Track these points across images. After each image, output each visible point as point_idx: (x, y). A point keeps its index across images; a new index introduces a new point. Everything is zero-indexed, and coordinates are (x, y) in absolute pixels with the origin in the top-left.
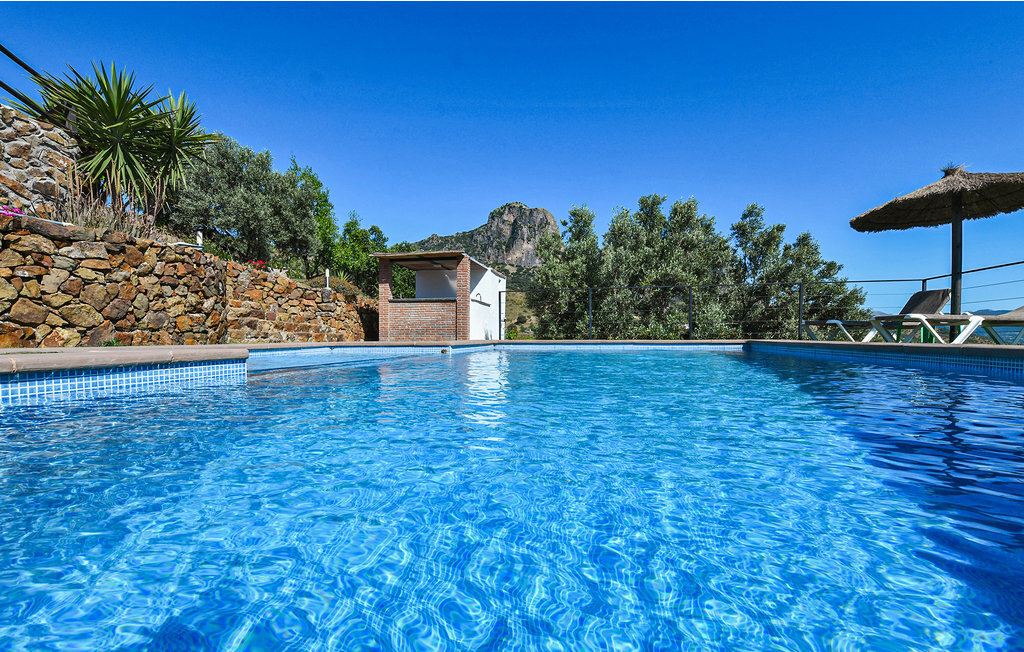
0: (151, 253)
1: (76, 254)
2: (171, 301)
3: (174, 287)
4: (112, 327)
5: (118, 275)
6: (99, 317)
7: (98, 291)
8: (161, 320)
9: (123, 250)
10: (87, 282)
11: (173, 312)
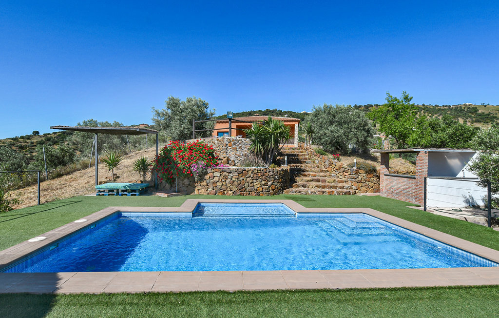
0: (250, 172)
1: (232, 175)
2: (255, 184)
3: (257, 180)
4: (239, 191)
5: (241, 179)
6: (237, 189)
7: (236, 183)
8: (253, 189)
9: (242, 173)
10: (234, 181)
11: (256, 187)
